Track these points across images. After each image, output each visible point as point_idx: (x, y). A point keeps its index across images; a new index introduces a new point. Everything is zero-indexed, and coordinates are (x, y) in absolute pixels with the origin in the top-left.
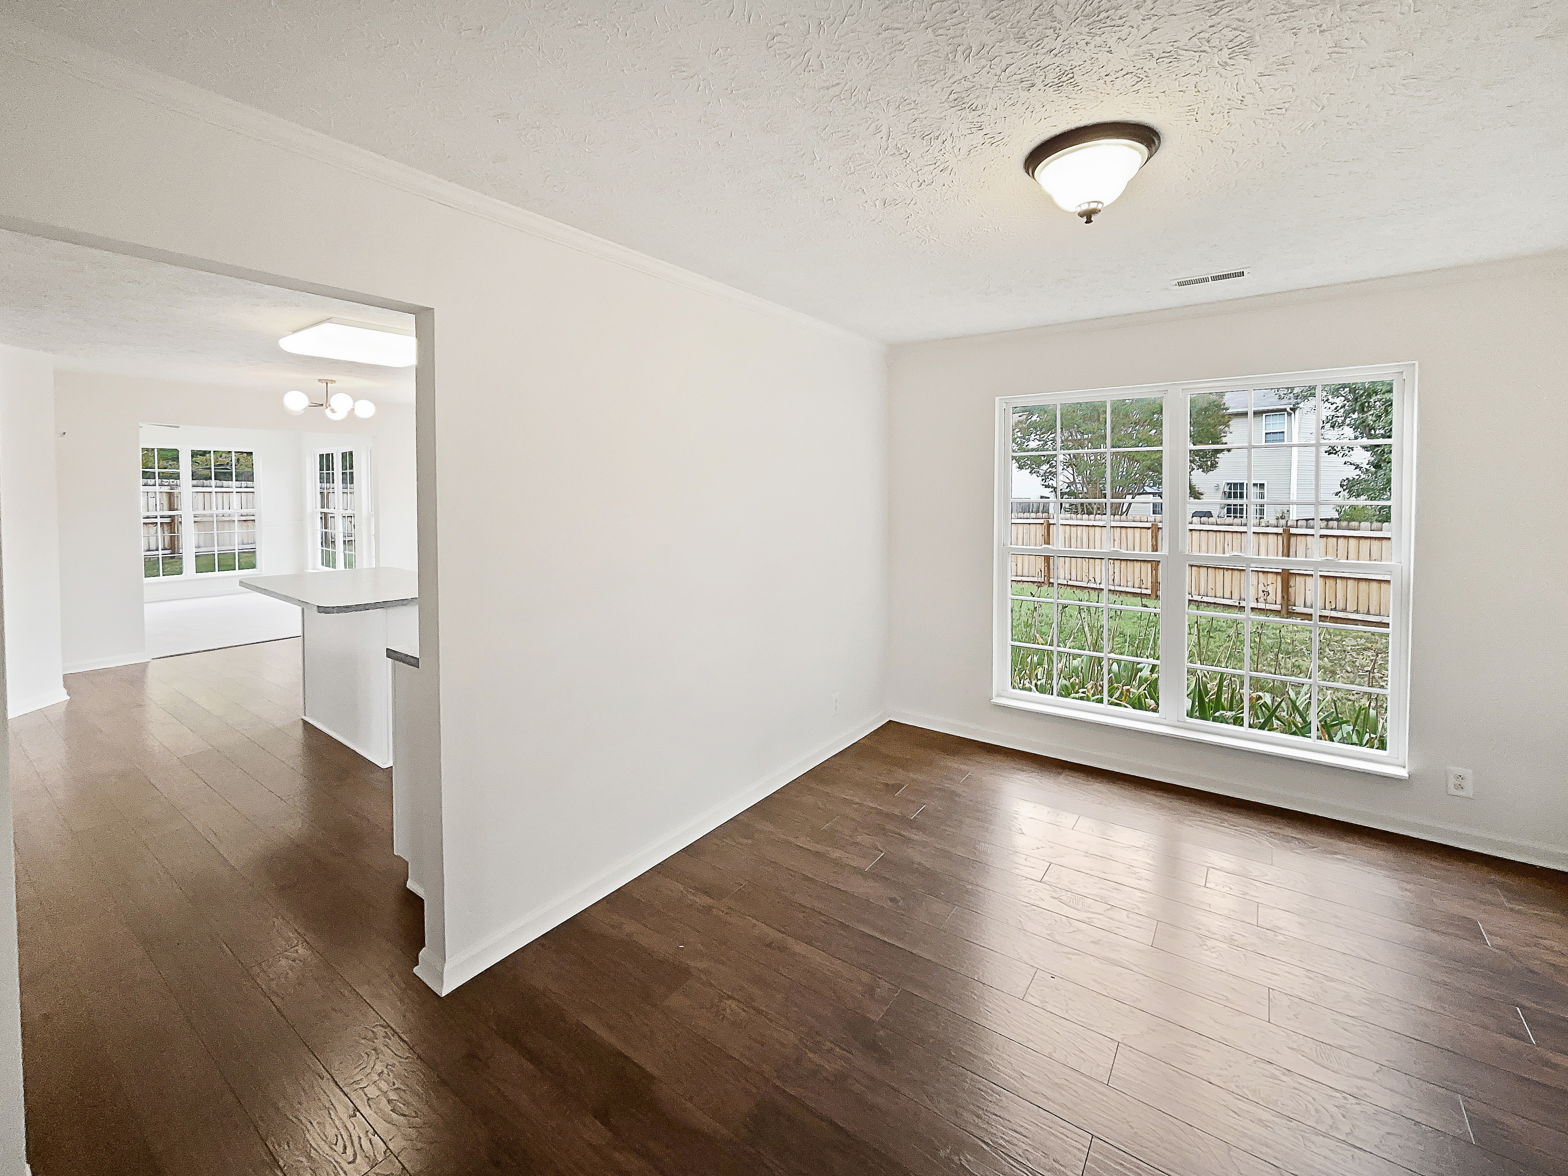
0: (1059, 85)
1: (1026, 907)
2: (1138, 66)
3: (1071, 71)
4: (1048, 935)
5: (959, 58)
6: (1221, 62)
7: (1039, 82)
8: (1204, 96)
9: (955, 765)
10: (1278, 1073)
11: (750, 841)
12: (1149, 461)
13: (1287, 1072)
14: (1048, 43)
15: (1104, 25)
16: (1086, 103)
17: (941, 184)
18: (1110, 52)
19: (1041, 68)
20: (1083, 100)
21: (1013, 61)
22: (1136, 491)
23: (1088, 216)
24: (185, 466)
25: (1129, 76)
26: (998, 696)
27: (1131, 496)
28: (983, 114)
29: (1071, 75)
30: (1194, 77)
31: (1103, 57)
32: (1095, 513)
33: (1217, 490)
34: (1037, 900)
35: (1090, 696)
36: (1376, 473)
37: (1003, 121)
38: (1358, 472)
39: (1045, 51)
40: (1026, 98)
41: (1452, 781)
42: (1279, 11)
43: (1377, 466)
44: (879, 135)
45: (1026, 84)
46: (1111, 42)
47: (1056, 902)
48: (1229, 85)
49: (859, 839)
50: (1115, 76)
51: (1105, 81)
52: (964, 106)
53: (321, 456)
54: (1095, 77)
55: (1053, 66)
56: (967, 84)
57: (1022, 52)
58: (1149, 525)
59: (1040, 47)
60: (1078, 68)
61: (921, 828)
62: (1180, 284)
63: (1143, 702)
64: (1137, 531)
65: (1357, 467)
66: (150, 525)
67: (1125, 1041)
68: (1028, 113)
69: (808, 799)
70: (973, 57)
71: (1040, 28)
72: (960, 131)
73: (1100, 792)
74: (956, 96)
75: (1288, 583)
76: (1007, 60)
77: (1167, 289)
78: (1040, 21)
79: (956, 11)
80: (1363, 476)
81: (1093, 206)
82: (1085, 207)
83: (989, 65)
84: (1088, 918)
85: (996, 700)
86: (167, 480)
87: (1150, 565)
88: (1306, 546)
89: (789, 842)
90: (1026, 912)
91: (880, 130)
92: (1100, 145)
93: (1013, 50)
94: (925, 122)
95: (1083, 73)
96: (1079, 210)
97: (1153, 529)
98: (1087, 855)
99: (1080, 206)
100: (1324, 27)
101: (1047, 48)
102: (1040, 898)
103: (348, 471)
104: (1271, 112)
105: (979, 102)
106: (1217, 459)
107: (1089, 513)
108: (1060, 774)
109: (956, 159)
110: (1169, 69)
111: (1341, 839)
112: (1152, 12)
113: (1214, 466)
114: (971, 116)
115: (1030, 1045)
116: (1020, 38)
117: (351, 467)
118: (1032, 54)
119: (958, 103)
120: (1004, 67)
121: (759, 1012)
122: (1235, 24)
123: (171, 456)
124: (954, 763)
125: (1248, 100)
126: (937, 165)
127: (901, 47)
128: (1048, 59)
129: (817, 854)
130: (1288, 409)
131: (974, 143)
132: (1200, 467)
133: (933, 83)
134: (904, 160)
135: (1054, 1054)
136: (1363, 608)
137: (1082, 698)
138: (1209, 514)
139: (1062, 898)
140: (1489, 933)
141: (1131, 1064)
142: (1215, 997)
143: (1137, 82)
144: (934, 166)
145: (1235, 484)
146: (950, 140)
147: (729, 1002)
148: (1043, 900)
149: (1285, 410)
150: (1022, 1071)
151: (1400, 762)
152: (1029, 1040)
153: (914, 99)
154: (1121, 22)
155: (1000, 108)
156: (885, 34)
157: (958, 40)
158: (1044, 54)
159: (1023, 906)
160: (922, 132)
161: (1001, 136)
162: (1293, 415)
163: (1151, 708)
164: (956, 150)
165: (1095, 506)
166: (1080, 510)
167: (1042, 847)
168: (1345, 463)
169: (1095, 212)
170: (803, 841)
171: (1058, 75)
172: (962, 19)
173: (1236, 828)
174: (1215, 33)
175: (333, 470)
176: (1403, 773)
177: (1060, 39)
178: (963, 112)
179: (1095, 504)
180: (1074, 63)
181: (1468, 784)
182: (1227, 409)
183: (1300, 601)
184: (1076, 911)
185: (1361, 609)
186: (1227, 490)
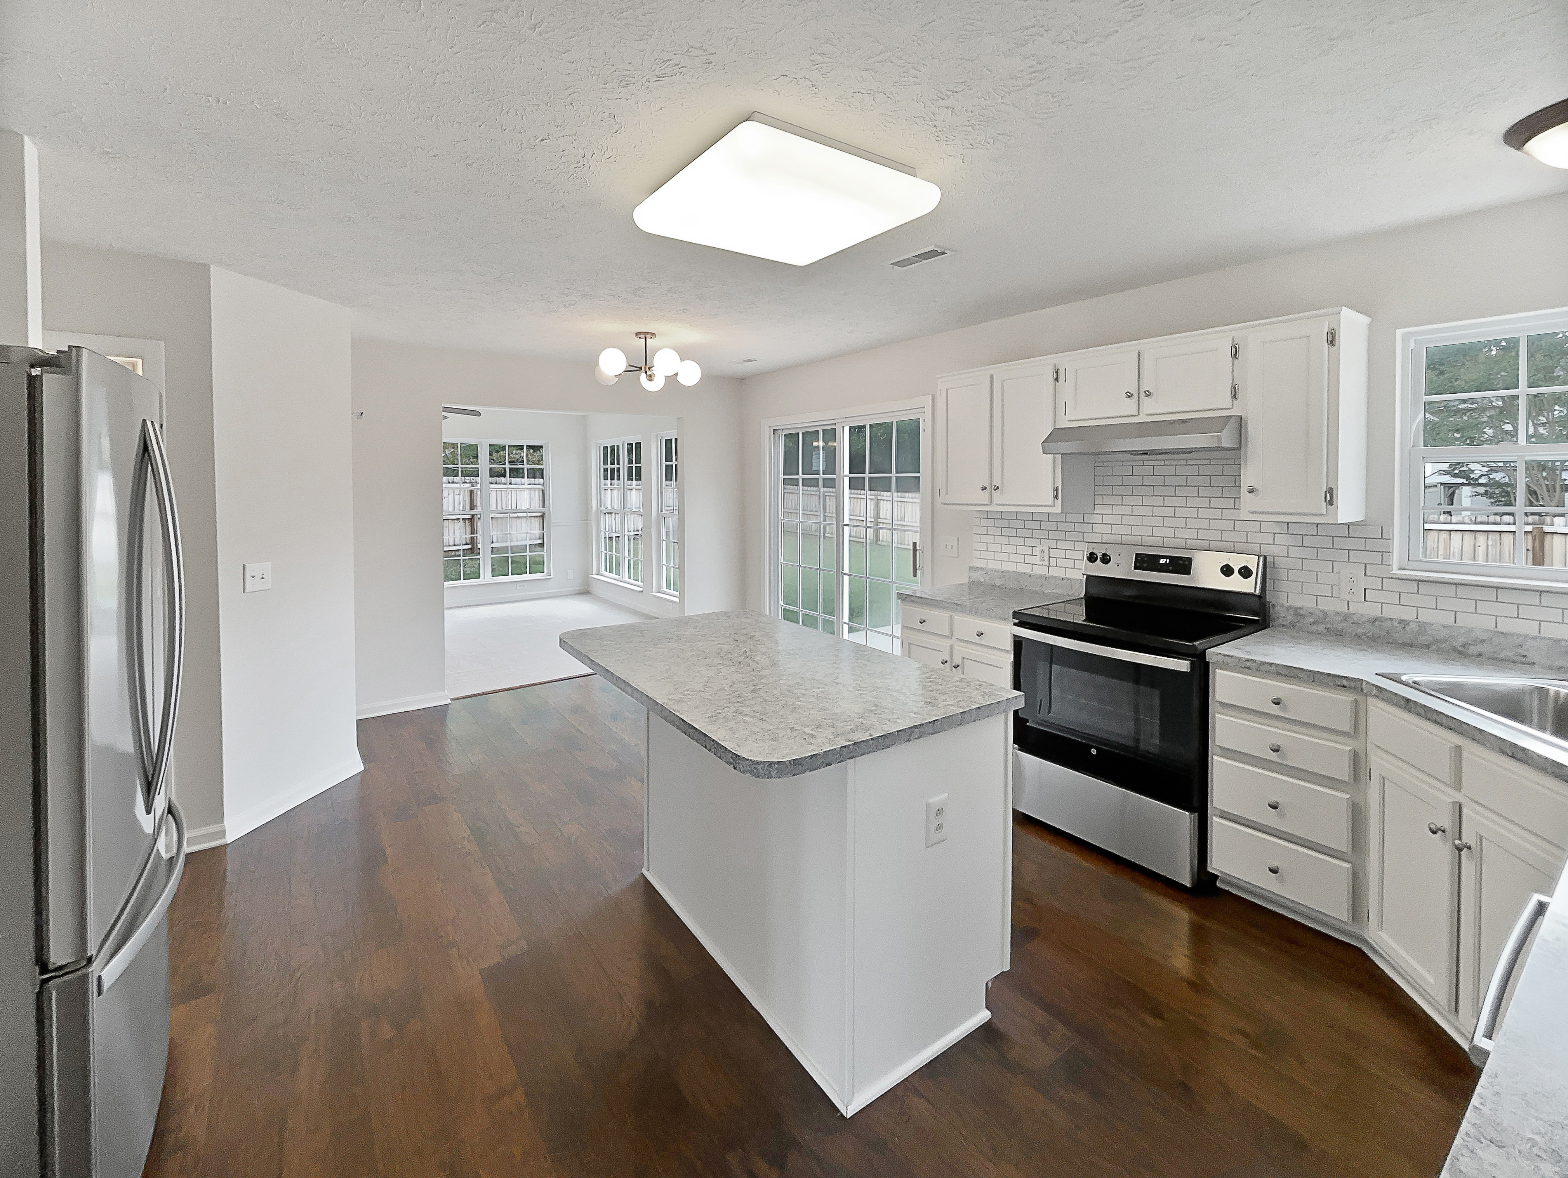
24: (484, 463)
53: (605, 448)
66: (456, 521)
86: (468, 478)
103: (634, 465)
117: (638, 461)
123: (472, 453)
175: (618, 464)
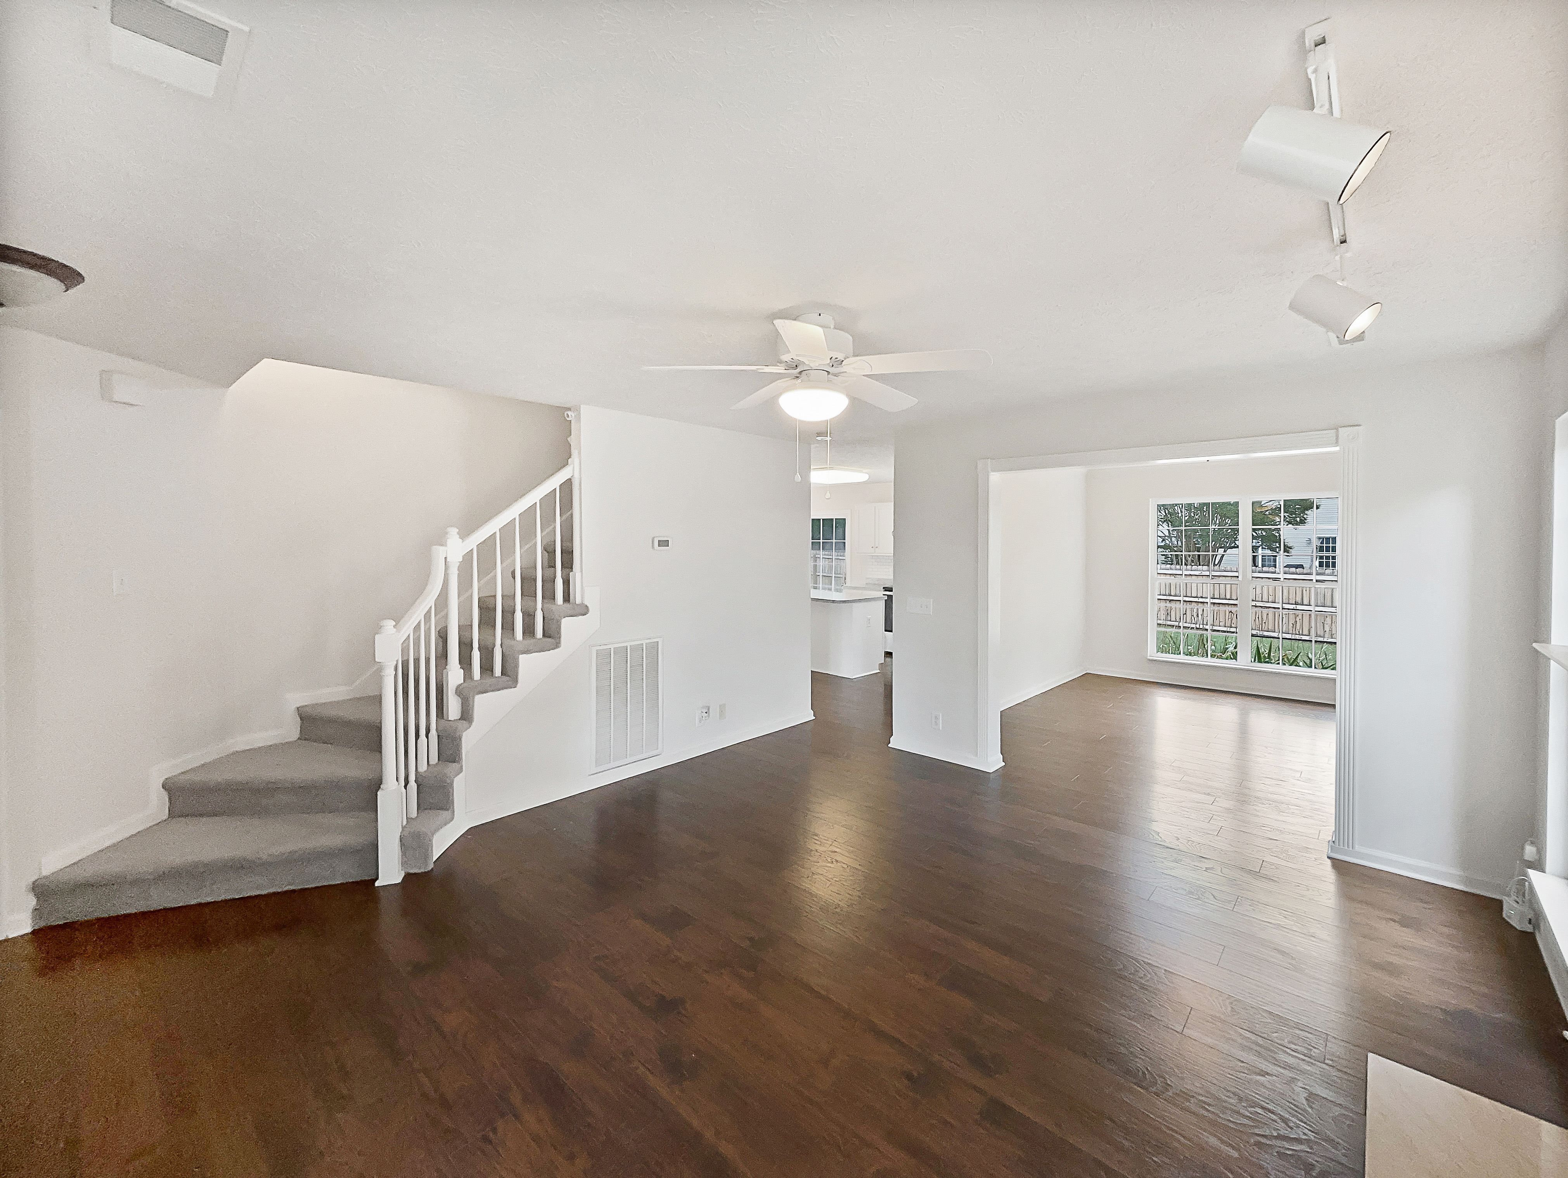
22: (1228, 545)
27: (1224, 549)
33: (1309, 544)
85: (1150, 658)
145: (1328, 539)
166: (1175, 562)
179: (1189, 556)
186: (1319, 543)
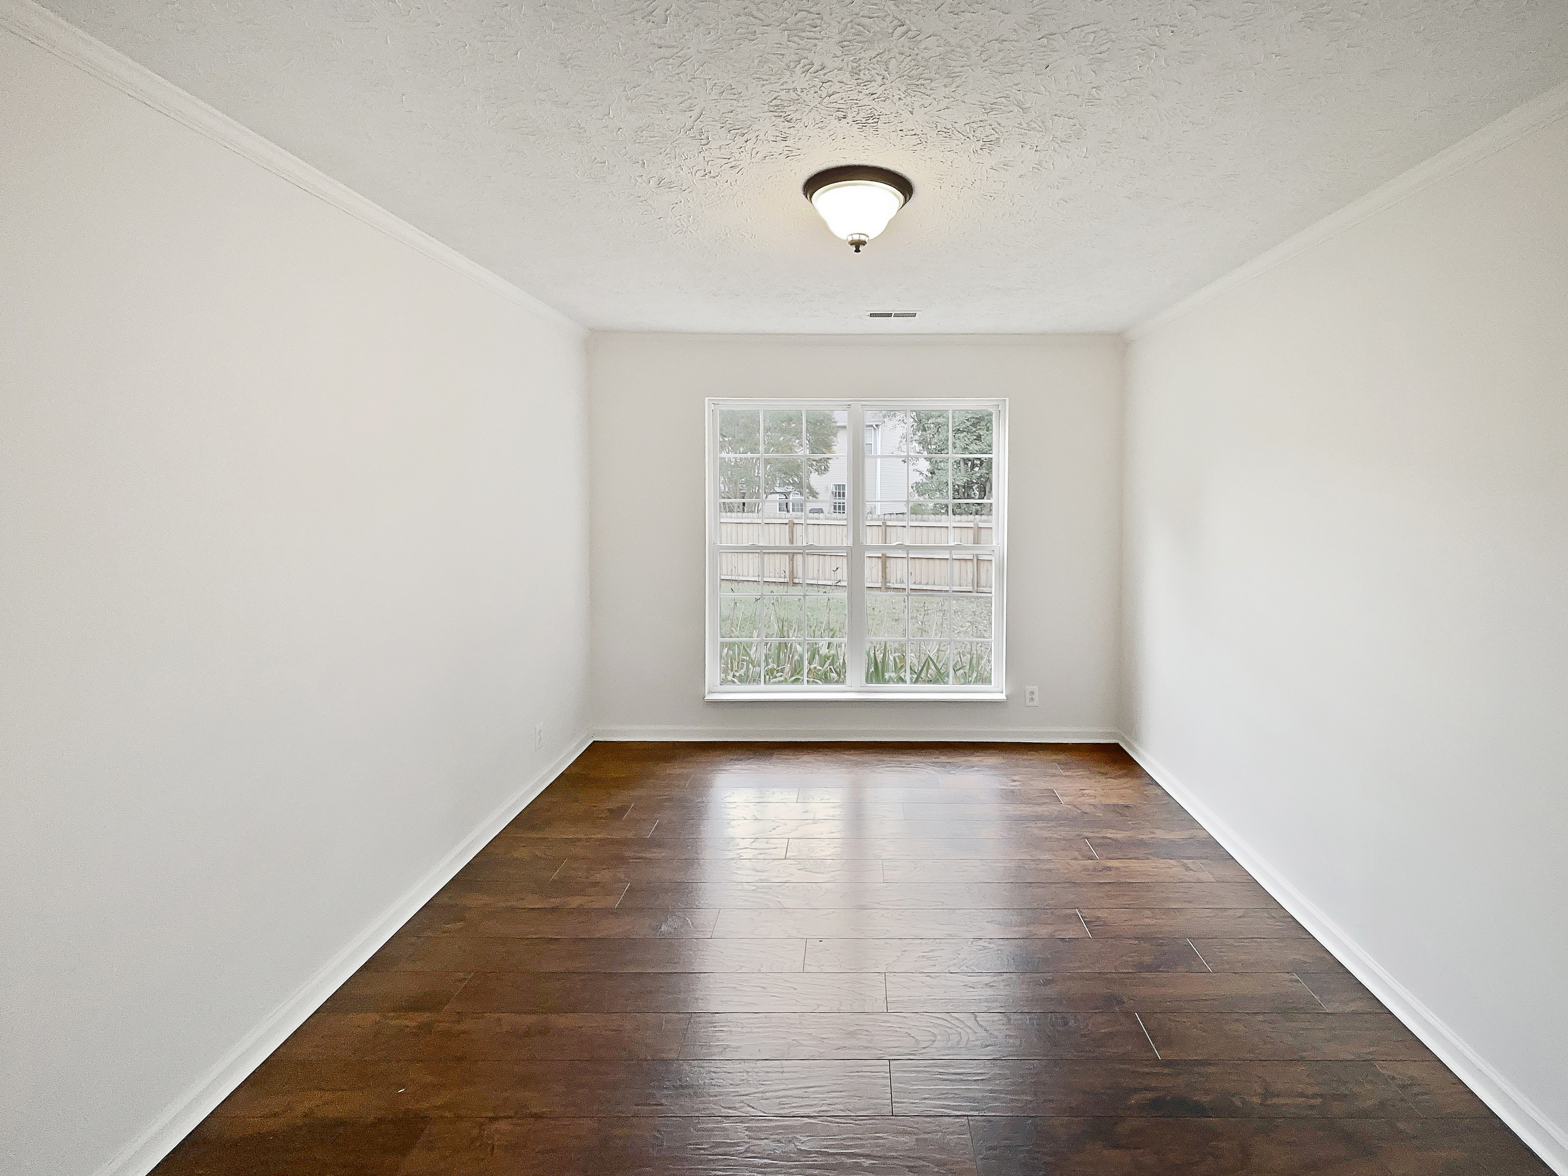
0: (865, 125)
1: (781, 886)
2: (925, 131)
3: (878, 117)
4: (806, 904)
5: (798, 70)
6: (974, 150)
7: (850, 116)
8: (954, 171)
9: (678, 771)
10: (986, 944)
11: (459, 925)
12: (780, 464)
13: (990, 941)
14: (874, 87)
15: (918, 90)
16: (876, 147)
17: (725, 180)
18: (912, 113)
19: (858, 105)
20: (874, 144)
21: (840, 90)
23: (858, 245)
25: (916, 136)
26: (710, 692)
28: (793, 127)
29: (876, 120)
30: (954, 154)
31: (906, 115)
32: (735, 511)
33: (828, 490)
34: (787, 877)
35: (788, 678)
36: (932, 477)
37: (806, 140)
38: (921, 477)
39: (868, 92)
40: (834, 126)
41: (1028, 696)
42: (1021, 127)
43: (932, 473)
44: (690, 114)
45: (840, 114)
46: (917, 105)
47: (803, 872)
48: (971, 169)
49: (598, 877)
50: (906, 133)
51: (898, 135)
52: (781, 114)
54: (892, 129)
55: (868, 108)
56: (793, 95)
57: (851, 86)
58: (786, 521)
59: (865, 87)
60: (884, 116)
61: (660, 845)
62: (872, 315)
63: (828, 676)
64: (778, 527)
65: (921, 473)
67: (889, 970)
68: (830, 139)
69: (522, 853)
70: (811, 73)
71: (873, 72)
72: (766, 136)
73: (809, 762)
74: (779, 102)
75: (886, 565)
76: (836, 87)
77: (860, 318)
78: (876, 66)
79: (815, 27)
80: (925, 480)
81: (863, 238)
82: (856, 237)
83: (819, 87)
84: (832, 877)
85: (709, 697)
87: (787, 556)
88: (897, 535)
89: (513, 909)
90: (782, 891)
91: (693, 109)
92: (874, 186)
93: (844, 80)
94: (739, 116)
95: (885, 122)
96: (850, 239)
97: (790, 524)
98: (815, 821)
99: (851, 235)
100: (1038, 149)
101: (871, 90)
102: (789, 874)
104: (985, 197)
105: (794, 116)
106: (829, 465)
107: (731, 511)
108: (772, 754)
109: (750, 161)
110: (942, 141)
111: (971, 755)
112: (953, 94)
113: (826, 469)
114: (782, 125)
115: (821, 1009)
116: (855, 72)
118: (857, 91)
119: (778, 109)
120: (830, 93)
121: (537, 1117)
122: (995, 125)
124: (675, 769)
125: (977, 184)
126: (730, 161)
127: (753, 37)
128: (866, 101)
129: (554, 910)
130: (874, 426)
131: (773, 150)
132: (817, 470)
133: (765, 82)
134: (701, 147)
135: (841, 1008)
136: (931, 582)
137: (780, 682)
138: (820, 511)
139: (807, 867)
140: (1062, 795)
141: (898, 986)
142: (935, 906)
143: (918, 144)
144: (726, 161)
145: (840, 486)
146: (754, 140)
147: (495, 1126)
148: (792, 875)
149: (872, 426)
150: (821, 1036)
151: (999, 689)
152: (819, 1006)
153: (739, 91)
154: (930, 92)
155: (810, 127)
156: (743, 18)
157: (806, 53)
158: (867, 95)
159: (778, 886)
160: (732, 125)
161: (799, 152)
162: (877, 430)
163: (834, 680)
164: (754, 152)
165: (736, 505)
167: (778, 827)
168: (914, 470)
169: (864, 243)
170: (533, 902)
171: (868, 116)
172: (819, 36)
173: (910, 766)
174: (980, 127)
176: (1002, 697)
177: (883, 88)
178: (779, 119)
179: (736, 503)
180: (884, 112)
181: (1036, 697)
182: (835, 422)
183: (893, 580)
184: (821, 876)
185: (930, 583)
186: (834, 490)
